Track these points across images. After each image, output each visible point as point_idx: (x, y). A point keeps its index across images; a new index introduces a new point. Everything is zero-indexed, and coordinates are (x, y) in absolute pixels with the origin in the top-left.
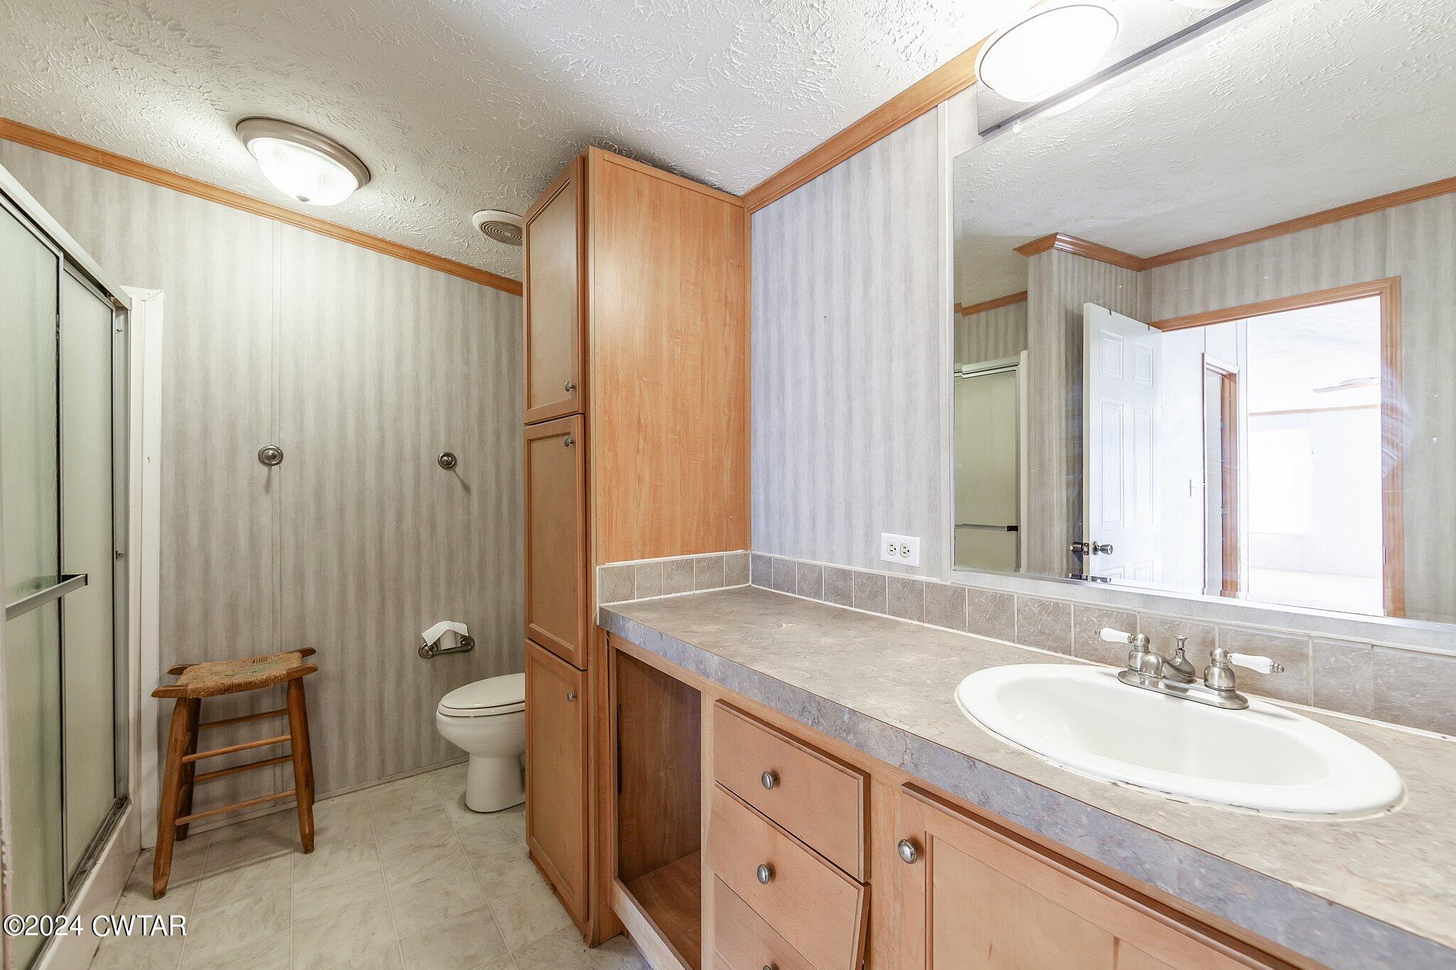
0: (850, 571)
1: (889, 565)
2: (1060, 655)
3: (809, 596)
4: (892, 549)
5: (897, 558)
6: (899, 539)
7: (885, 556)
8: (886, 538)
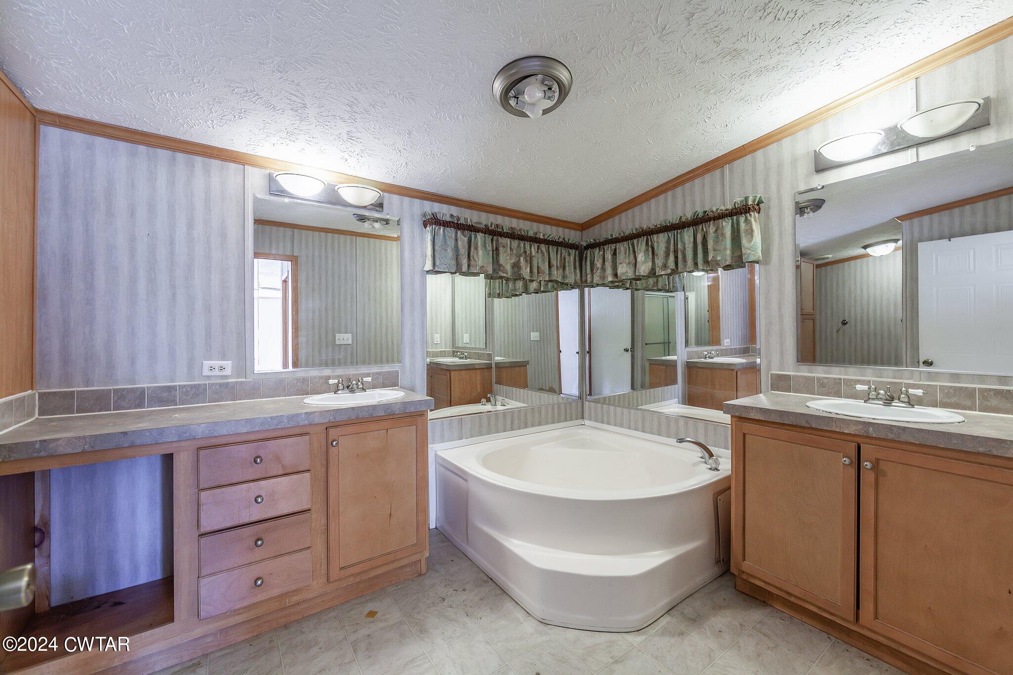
0: (175, 387)
1: (209, 377)
2: (305, 396)
3: (130, 408)
4: (212, 369)
5: (217, 372)
6: (216, 363)
7: (206, 372)
8: (207, 363)
